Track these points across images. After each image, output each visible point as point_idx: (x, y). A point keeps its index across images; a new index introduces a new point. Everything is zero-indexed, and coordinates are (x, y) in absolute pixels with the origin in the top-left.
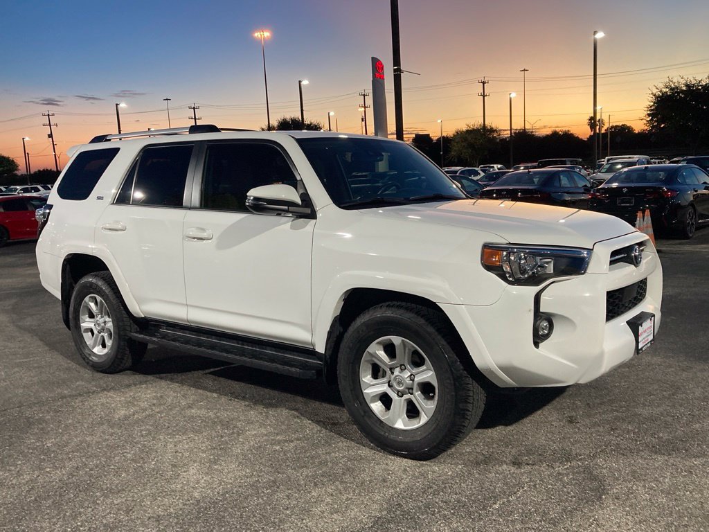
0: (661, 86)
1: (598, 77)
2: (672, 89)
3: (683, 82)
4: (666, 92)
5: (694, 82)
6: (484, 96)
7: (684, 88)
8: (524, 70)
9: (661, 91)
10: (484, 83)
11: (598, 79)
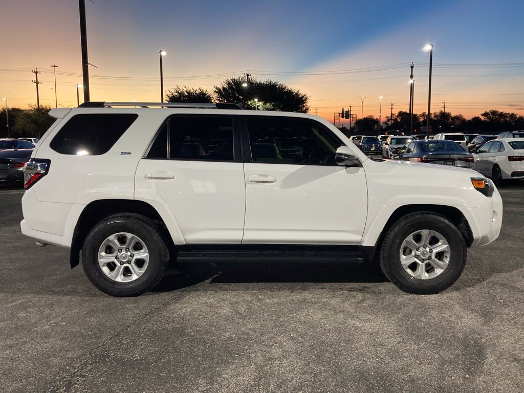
0: (173, 91)
1: (163, 79)
2: (179, 93)
3: (185, 89)
4: (176, 95)
5: (192, 91)
6: (37, 83)
7: (186, 94)
8: (55, 66)
9: (172, 94)
10: (36, 73)
11: (163, 81)
